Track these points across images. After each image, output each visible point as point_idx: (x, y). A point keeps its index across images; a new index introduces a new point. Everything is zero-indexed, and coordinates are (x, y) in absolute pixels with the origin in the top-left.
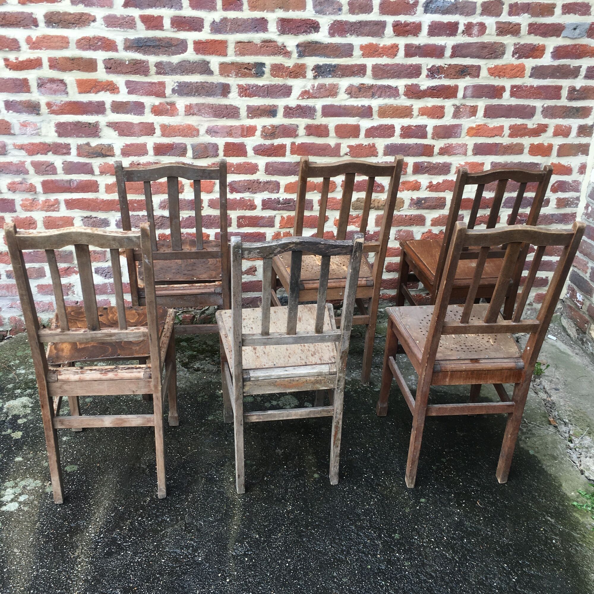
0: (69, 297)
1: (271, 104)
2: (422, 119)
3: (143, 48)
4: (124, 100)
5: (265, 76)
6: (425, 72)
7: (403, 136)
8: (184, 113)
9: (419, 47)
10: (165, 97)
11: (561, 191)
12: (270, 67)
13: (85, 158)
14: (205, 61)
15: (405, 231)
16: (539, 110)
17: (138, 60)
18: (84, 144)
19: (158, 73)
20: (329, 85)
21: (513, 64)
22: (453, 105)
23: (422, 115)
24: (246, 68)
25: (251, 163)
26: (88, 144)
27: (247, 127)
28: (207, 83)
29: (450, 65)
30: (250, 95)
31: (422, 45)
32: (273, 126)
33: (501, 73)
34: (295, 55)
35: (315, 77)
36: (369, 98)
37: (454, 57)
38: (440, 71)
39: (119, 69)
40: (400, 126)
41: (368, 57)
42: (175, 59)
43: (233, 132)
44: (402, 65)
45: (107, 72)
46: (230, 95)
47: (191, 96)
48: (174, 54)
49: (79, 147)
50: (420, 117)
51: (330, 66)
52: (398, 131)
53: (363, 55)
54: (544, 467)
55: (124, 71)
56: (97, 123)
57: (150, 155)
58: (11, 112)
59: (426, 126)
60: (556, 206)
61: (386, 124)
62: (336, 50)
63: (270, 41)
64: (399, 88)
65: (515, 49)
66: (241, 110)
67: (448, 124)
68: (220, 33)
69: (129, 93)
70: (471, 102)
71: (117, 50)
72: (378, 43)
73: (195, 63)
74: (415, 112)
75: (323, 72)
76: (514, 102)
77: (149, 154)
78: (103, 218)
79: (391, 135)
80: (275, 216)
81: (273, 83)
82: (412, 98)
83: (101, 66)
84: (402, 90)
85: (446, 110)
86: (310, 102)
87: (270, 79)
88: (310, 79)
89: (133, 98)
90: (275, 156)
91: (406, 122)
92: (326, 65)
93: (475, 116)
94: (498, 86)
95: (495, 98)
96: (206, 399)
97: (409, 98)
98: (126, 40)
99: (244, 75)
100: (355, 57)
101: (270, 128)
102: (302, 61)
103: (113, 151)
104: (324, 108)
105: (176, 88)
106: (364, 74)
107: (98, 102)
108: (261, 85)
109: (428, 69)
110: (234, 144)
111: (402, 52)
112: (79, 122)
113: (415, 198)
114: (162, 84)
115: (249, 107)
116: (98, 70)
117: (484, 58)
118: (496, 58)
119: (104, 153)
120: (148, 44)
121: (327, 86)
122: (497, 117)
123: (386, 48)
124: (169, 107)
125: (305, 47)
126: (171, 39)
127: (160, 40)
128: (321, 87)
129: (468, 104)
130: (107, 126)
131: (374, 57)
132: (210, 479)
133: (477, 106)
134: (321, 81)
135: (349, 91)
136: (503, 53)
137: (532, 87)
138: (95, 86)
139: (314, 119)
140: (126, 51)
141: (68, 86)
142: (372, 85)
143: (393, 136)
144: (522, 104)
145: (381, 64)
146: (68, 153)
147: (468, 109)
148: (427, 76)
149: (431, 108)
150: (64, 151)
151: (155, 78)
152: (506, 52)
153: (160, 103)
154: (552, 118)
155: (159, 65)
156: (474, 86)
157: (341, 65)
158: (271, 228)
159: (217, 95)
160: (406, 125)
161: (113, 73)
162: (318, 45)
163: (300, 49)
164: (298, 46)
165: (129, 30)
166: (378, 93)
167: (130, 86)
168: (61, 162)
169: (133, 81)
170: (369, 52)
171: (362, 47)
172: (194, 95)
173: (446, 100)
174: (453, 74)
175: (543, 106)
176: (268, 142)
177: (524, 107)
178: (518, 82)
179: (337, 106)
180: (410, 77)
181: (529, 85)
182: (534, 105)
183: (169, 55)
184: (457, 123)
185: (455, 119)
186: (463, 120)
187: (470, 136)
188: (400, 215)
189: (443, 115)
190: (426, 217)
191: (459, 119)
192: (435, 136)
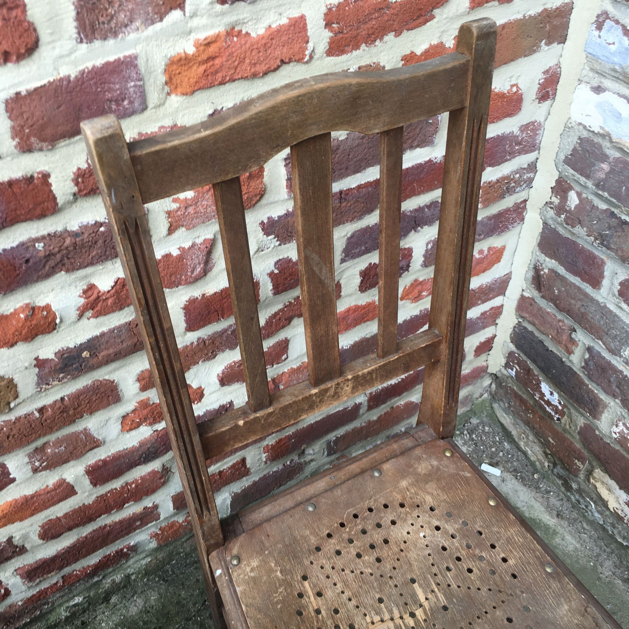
11: (492, 165)
67: (70, 70)
93: (181, 6)
113: (51, 356)
184: (112, 59)
185: (97, 43)
186: (132, 36)
187: (184, 94)
188: (18, 419)
189: (31, 41)
190: (114, 381)
191: (115, 34)
192: (33, 139)
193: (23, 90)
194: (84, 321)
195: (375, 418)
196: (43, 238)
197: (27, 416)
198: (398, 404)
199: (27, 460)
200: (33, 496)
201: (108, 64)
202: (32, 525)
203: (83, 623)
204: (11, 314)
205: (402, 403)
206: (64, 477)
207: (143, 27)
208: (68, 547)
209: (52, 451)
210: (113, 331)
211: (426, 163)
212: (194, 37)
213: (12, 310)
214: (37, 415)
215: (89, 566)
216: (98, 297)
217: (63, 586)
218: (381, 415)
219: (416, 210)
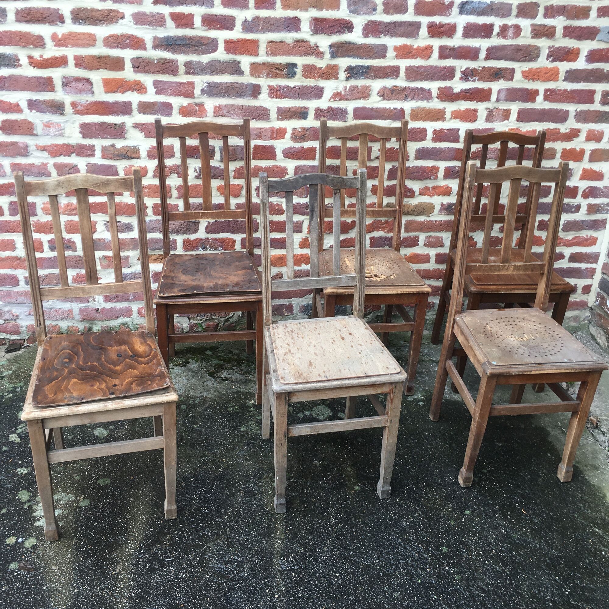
0: (89, 304)
1: (302, 106)
2: (454, 122)
3: (172, 46)
4: (152, 101)
5: (297, 77)
6: (458, 75)
7: (435, 140)
8: (213, 114)
9: (453, 49)
10: (194, 98)
11: (592, 197)
12: (302, 68)
13: (110, 160)
14: (235, 61)
15: (434, 237)
16: (572, 115)
17: (167, 59)
18: (109, 146)
19: (187, 73)
20: (361, 86)
21: (547, 68)
22: (487, 109)
23: (455, 118)
24: (277, 69)
25: (280, 167)
26: (113, 146)
27: (277, 130)
28: (237, 83)
29: (484, 67)
30: (281, 97)
31: (456, 46)
32: (303, 129)
33: (535, 77)
34: (328, 55)
35: (347, 79)
36: (402, 100)
37: (489, 59)
38: (474, 73)
39: (147, 68)
40: (432, 130)
41: (402, 59)
42: (205, 59)
43: (263, 134)
44: (436, 67)
45: (134, 71)
46: (260, 97)
47: (220, 96)
48: (204, 53)
49: (104, 149)
50: (453, 121)
51: (363, 67)
52: (430, 135)
53: (396, 57)
54: (587, 477)
55: (152, 70)
56: (123, 123)
57: (177, 158)
58: (34, 111)
59: (459, 130)
60: (586, 212)
61: (418, 127)
62: (369, 51)
63: (303, 41)
64: (433, 91)
65: (550, 52)
66: (271, 112)
67: (481, 127)
68: (252, 32)
69: (157, 93)
70: (504, 106)
71: (145, 49)
72: (412, 44)
73: (225, 62)
74: (448, 116)
75: (356, 74)
76: (548, 105)
77: (176, 156)
78: (127, 222)
79: (423, 139)
80: (303, 221)
81: (304, 84)
82: (445, 101)
83: (128, 65)
84: (435, 93)
85: (479, 114)
86: (341, 105)
87: (302, 80)
88: (342, 81)
89: (161, 98)
90: (305, 159)
91: (438, 125)
92: (359, 66)
93: (508, 120)
94: (532, 89)
95: (528, 102)
96: (236, 409)
97: (442, 101)
98: (155, 38)
99: (276, 76)
100: (389, 58)
101: (300, 130)
102: (334, 62)
103: (139, 153)
104: (356, 110)
105: (205, 89)
106: (397, 76)
107: (125, 103)
108: (292, 86)
109: (461, 72)
110: (263, 147)
111: (436, 54)
112: (104, 123)
113: (445, 203)
114: (191, 84)
115: (279, 109)
116: (126, 69)
117: (519, 61)
118: (530, 60)
119: (129, 155)
120: (178, 42)
121: (360, 88)
122: (530, 122)
123: (420, 50)
124: (197, 108)
125: (338, 47)
126: (202, 38)
127: (190, 38)
128: (354, 88)
129: (501, 108)
130: (133, 127)
131: (407, 58)
132: (249, 492)
133: (510, 110)
134: (353, 82)
135: (382, 93)
136: (538, 56)
137: (565, 91)
138: (122, 86)
139: (345, 121)
140: (155, 49)
141: (94, 85)
142: (405, 87)
143: (425, 139)
144: (555, 108)
145: (414, 66)
146: (93, 155)
147: (501, 113)
148: (461, 79)
149: (464, 111)
150: (89, 153)
151: (183, 78)
152: (541, 55)
153: (189, 104)
154: (585, 123)
155: (188, 65)
156: (508, 90)
157: (374, 67)
158: (298, 234)
159: (247, 97)
160: (438, 129)
161: (141, 72)
162: (351, 46)
163: (333, 49)
164: (331, 46)
165: (158, 28)
166: (411, 95)
167: (158, 86)
168: (85, 164)
169: (161, 81)
170: (403, 54)
171: (396, 49)
172: (224, 96)
173: (480, 103)
174: (487, 77)
175: (576, 110)
176: (298, 145)
177: (557, 111)
178: (551, 85)
179: (369, 108)
180: (443, 80)
181: (562, 89)
182: (567, 109)
183: (199, 54)
184: (490, 127)
185: (488, 123)
186: (495, 124)
188: (430, 221)
189: (476, 119)
191: (492, 122)
193: (470, 129)
194: (456, 197)
199: (425, 239)
204: (443, 186)
207: (499, 122)
209: (432, 240)
212: (508, 128)
214: (434, 222)
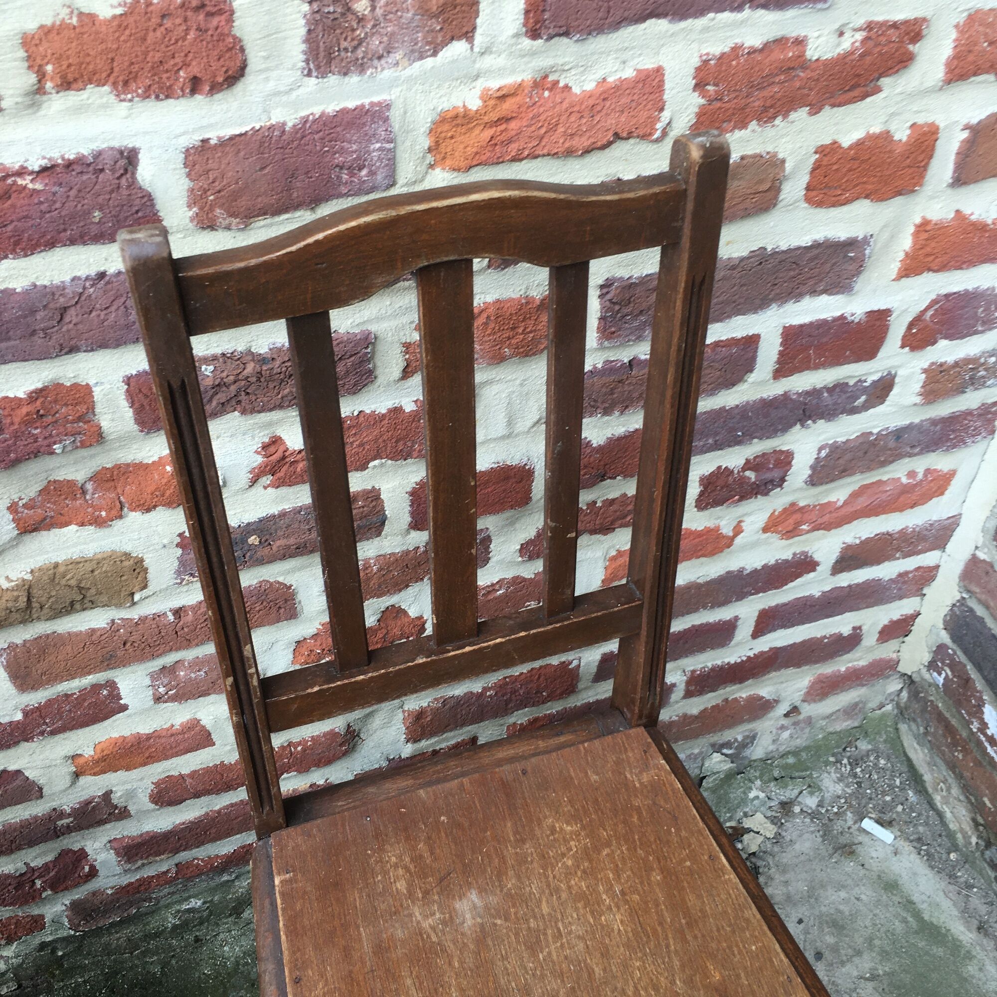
11: (946, 337)
23: (69, 83)
50: (61, 101)
59: (129, 157)
60: (918, 400)
67: (287, 115)
93: (468, 34)
184: (351, 105)
185: (333, 79)
186: (387, 74)
187: (454, 170)
188: (143, 620)
189: (234, 65)
190: (291, 586)
191: (362, 68)
192: (218, 211)
193: (214, 136)
194: (258, 489)
195: (695, 711)
196: (214, 358)
197: (157, 616)
198: (737, 695)
199: (148, 681)
200: (149, 737)
201: (344, 112)
202: (142, 779)
203: (197, 940)
204: (154, 463)
205: (744, 696)
206: (198, 716)
207: (405, 62)
208: (190, 822)
209: (186, 675)
210: (299, 512)
211: (835, 320)
212: (481, 84)
213: (156, 458)
214: (171, 617)
215: (217, 856)
216: (284, 458)
217: (175, 879)
218: (706, 709)
219: (807, 393)
